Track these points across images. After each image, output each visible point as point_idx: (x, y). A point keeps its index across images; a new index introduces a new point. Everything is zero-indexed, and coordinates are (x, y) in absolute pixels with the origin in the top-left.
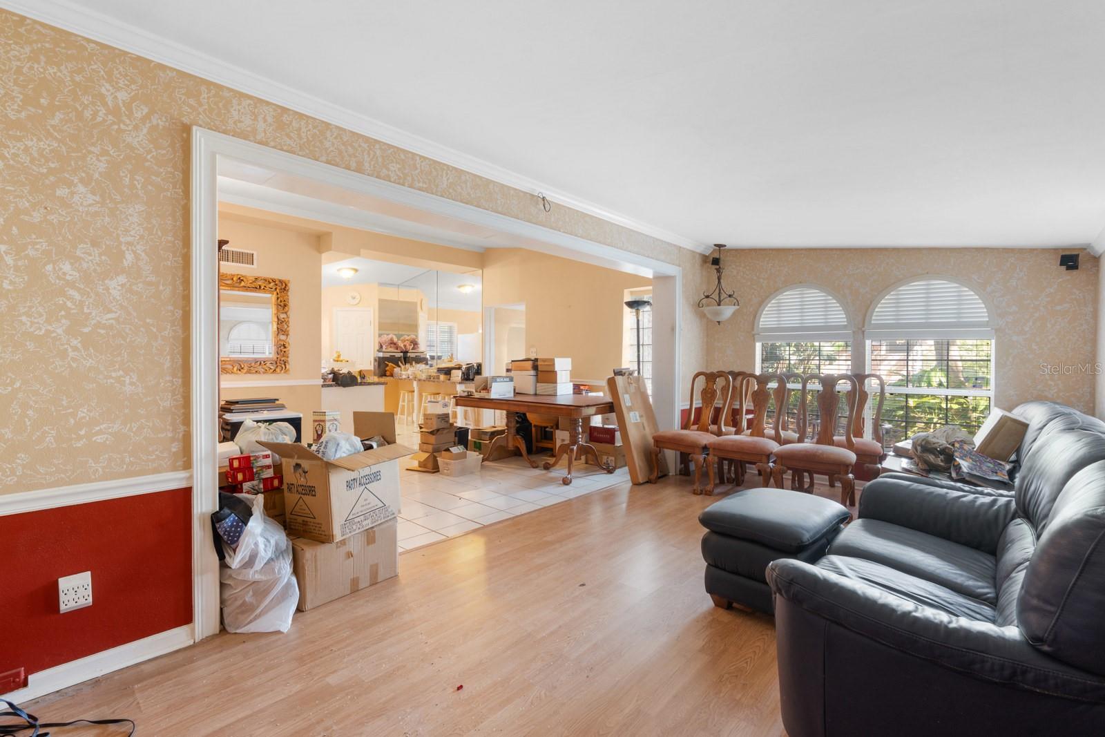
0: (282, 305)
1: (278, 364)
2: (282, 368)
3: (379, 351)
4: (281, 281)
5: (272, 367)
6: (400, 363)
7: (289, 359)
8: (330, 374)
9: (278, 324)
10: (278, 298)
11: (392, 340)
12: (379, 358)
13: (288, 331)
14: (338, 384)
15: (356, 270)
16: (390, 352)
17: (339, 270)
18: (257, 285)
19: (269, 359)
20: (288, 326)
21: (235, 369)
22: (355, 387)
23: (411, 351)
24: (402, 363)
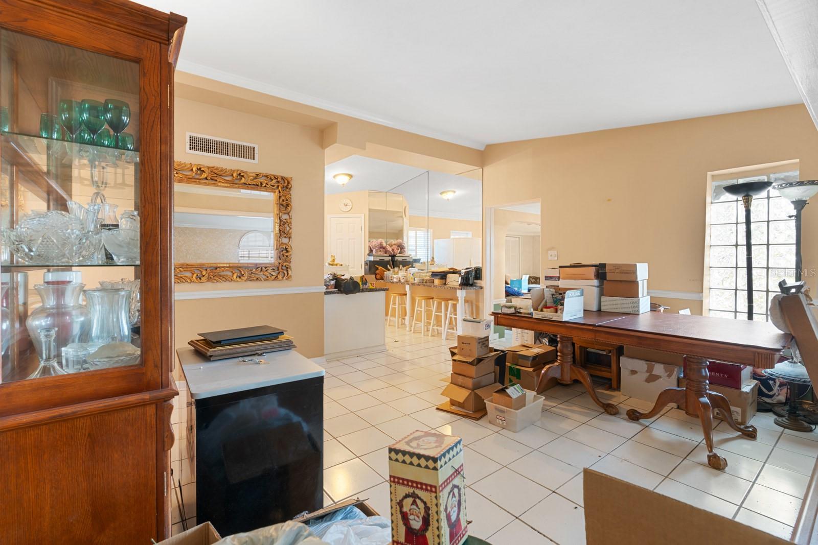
0: (284, 205)
1: (281, 270)
2: (284, 274)
3: (369, 255)
4: (283, 178)
5: (274, 274)
6: (388, 266)
7: (292, 265)
8: (332, 280)
9: (280, 226)
10: (280, 197)
11: (381, 244)
12: (370, 261)
13: (290, 234)
14: (340, 292)
15: (351, 176)
16: (380, 256)
17: (334, 177)
18: (257, 182)
19: (271, 265)
20: (290, 228)
21: (235, 276)
22: (358, 294)
23: (398, 255)
24: (390, 266)
